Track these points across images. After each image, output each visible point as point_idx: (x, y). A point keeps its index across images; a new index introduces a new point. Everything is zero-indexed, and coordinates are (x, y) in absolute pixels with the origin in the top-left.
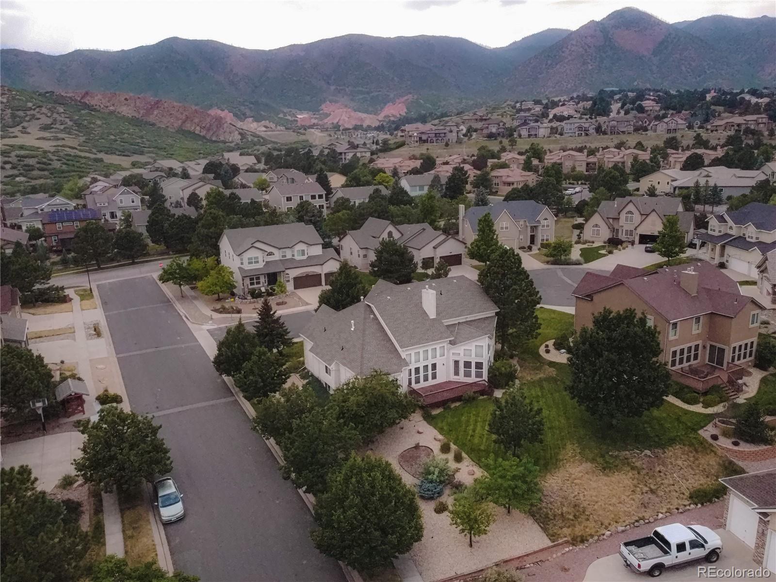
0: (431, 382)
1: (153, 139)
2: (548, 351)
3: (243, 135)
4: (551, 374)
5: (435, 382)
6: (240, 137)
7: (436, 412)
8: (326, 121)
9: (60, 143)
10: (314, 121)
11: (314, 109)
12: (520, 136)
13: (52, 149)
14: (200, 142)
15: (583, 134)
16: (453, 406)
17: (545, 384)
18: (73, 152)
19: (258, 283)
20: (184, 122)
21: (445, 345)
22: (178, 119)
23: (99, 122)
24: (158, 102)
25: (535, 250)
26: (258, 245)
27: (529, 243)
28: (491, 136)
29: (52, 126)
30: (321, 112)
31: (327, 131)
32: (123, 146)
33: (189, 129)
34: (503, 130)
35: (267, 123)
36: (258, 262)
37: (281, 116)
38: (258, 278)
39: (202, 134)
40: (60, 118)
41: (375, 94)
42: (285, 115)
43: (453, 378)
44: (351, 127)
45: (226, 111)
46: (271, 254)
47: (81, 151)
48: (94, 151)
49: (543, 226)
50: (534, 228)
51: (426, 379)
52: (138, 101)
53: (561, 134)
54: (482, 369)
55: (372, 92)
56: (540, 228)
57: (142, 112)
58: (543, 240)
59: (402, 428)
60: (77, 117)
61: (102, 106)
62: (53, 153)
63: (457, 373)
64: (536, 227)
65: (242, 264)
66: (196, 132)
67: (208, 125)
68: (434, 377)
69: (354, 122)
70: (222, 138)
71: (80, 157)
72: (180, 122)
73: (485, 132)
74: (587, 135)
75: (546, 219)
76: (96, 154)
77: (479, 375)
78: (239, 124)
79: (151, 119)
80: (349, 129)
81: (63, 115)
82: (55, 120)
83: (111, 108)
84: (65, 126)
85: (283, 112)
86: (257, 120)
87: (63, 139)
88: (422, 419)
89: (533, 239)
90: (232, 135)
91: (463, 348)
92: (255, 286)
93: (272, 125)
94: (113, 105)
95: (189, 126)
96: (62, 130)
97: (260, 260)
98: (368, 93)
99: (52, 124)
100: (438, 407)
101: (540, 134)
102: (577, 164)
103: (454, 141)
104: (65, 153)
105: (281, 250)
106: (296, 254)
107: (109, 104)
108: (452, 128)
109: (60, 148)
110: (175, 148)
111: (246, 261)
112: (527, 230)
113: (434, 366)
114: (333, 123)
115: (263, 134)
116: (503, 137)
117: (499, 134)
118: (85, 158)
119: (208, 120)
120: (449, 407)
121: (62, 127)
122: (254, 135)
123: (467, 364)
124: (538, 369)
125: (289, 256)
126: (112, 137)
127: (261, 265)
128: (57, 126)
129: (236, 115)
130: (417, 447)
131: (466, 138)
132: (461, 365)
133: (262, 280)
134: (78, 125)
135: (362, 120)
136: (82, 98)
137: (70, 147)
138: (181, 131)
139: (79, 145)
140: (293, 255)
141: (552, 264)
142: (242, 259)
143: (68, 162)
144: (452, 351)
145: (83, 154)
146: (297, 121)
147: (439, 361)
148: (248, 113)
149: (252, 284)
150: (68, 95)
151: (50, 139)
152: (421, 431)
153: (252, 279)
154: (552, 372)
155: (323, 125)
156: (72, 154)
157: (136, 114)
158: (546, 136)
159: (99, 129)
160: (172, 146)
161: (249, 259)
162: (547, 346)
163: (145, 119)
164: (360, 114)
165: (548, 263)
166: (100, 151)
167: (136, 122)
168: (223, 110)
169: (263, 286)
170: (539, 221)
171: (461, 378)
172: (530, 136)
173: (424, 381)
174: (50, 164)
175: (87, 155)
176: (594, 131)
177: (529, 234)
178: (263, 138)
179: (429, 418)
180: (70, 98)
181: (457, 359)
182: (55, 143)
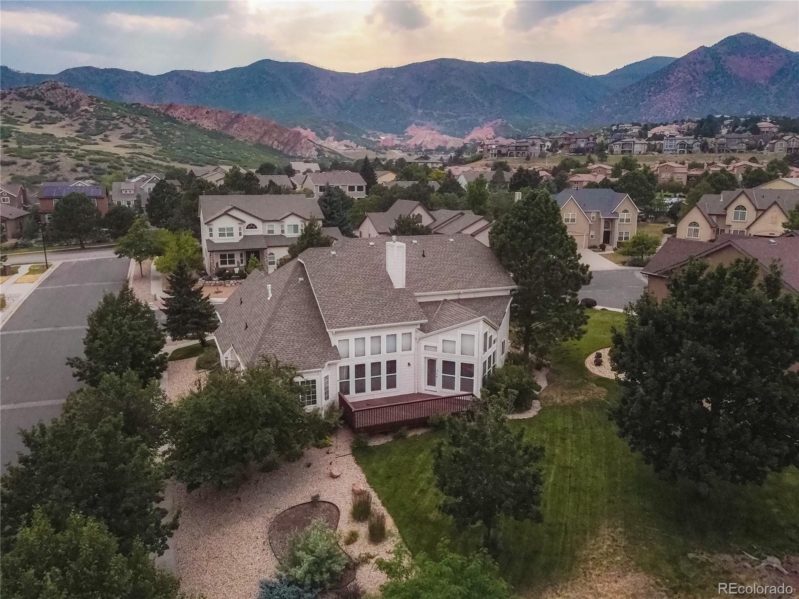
0: (384, 392)
1: (229, 152)
2: (598, 363)
3: (320, 151)
4: (596, 397)
5: (392, 393)
6: (317, 153)
7: (376, 442)
8: (408, 142)
9: (137, 151)
10: (397, 142)
11: (399, 131)
12: (612, 152)
13: (127, 156)
14: (276, 157)
15: (686, 152)
16: (411, 434)
17: (583, 412)
18: (146, 159)
19: (232, 262)
20: (262, 137)
21: (412, 330)
22: (256, 133)
23: (178, 133)
24: (238, 116)
25: (609, 250)
26: (234, 213)
27: (602, 241)
28: (578, 151)
29: (133, 135)
30: (406, 134)
31: (408, 151)
32: (198, 156)
33: (266, 143)
34: (592, 145)
35: (348, 142)
36: (231, 235)
37: (364, 136)
38: (232, 256)
39: (279, 149)
40: (142, 128)
41: (462, 118)
42: (368, 136)
43: (424, 388)
44: (433, 149)
45: (309, 130)
46: (252, 226)
47: (155, 159)
48: (168, 159)
49: (622, 220)
50: (609, 222)
51: (376, 386)
52: (219, 115)
53: (660, 152)
54: (472, 375)
55: (460, 117)
56: (617, 222)
57: (222, 126)
58: (620, 238)
59: (309, 465)
60: (158, 128)
61: (184, 119)
62: (126, 160)
63: (431, 381)
64: (612, 220)
65: (211, 235)
66: (274, 147)
67: (286, 140)
68: (392, 384)
69: (437, 144)
70: (299, 154)
71: (152, 164)
72: (258, 136)
73: (572, 146)
74: (690, 152)
75: (626, 211)
76: (169, 162)
77: (467, 385)
78: (320, 142)
79: (231, 132)
80: (432, 150)
81: (144, 125)
82: (137, 130)
83: (193, 121)
84: (145, 135)
85: (366, 133)
86: (338, 139)
87: (141, 147)
88: (349, 451)
89: (607, 237)
90: (309, 151)
91: (441, 337)
92: (228, 266)
93: (353, 145)
94: (195, 118)
95: (267, 141)
96: (142, 139)
97: (236, 232)
98: (456, 117)
99: (133, 133)
100: (385, 434)
101: (635, 150)
102: (675, 177)
103: (537, 155)
104: (139, 159)
105: (267, 224)
106: (286, 231)
107: (191, 117)
108: (535, 141)
109: (134, 155)
110: (250, 161)
111: (216, 232)
112: (600, 224)
113: (392, 366)
114: (415, 144)
115: (341, 152)
116: (592, 152)
117: (588, 149)
118: (157, 165)
119: (287, 135)
120: (402, 437)
121: (142, 137)
122: (333, 152)
123: (449, 366)
124: (578, 386)
125: (277, 232)
126: (189, 148)
127: (236, 238)
128: (138, 135)
129: (318, 134)
130: (315, 502)
131: (550, 154)
132: (439, 367)
133: (237, 258)
134: (158, 135)
135: (446, 142)
136: (167, 110)
137: (145, 155)
138: (259, 146)
139: (154, 154)
140: (283, 231)
141: (630, 265)
142: (211, 230)
143: (139, 168)
144: (424, 343)
145: (156, 162)
146: (379, 142)
147: (399, 356)
148: (331, 131)
149: (223, 263)
150: (153, 107)
151: (128, 147)
152: (336, 473)
153: (223, 256)
154: (601, 393)
155: (405, 146)
156: (146, 161)
157: (216, 128)
158: (642, 152)
159: (178, 140)
160: (247, 158)
161: (220, 229)
162: (599, 356)
163: (224, 132)
164: (444, 136)
165: (624, 263)
166: (173, 160)
167: (213, 134)
168: (305, 129)
169: (238, 266)
170: (616, 213)
171: (438, 390)
172: (623, 152)
173: (373, 389)
174: (121, 169)
175: (160, 162)
176: (698, 148)
177: (602, 230)
178: (340, 155)
179: (361, 452)
180: (155, 110)
181: (433, 357)
182: (132, 151)
